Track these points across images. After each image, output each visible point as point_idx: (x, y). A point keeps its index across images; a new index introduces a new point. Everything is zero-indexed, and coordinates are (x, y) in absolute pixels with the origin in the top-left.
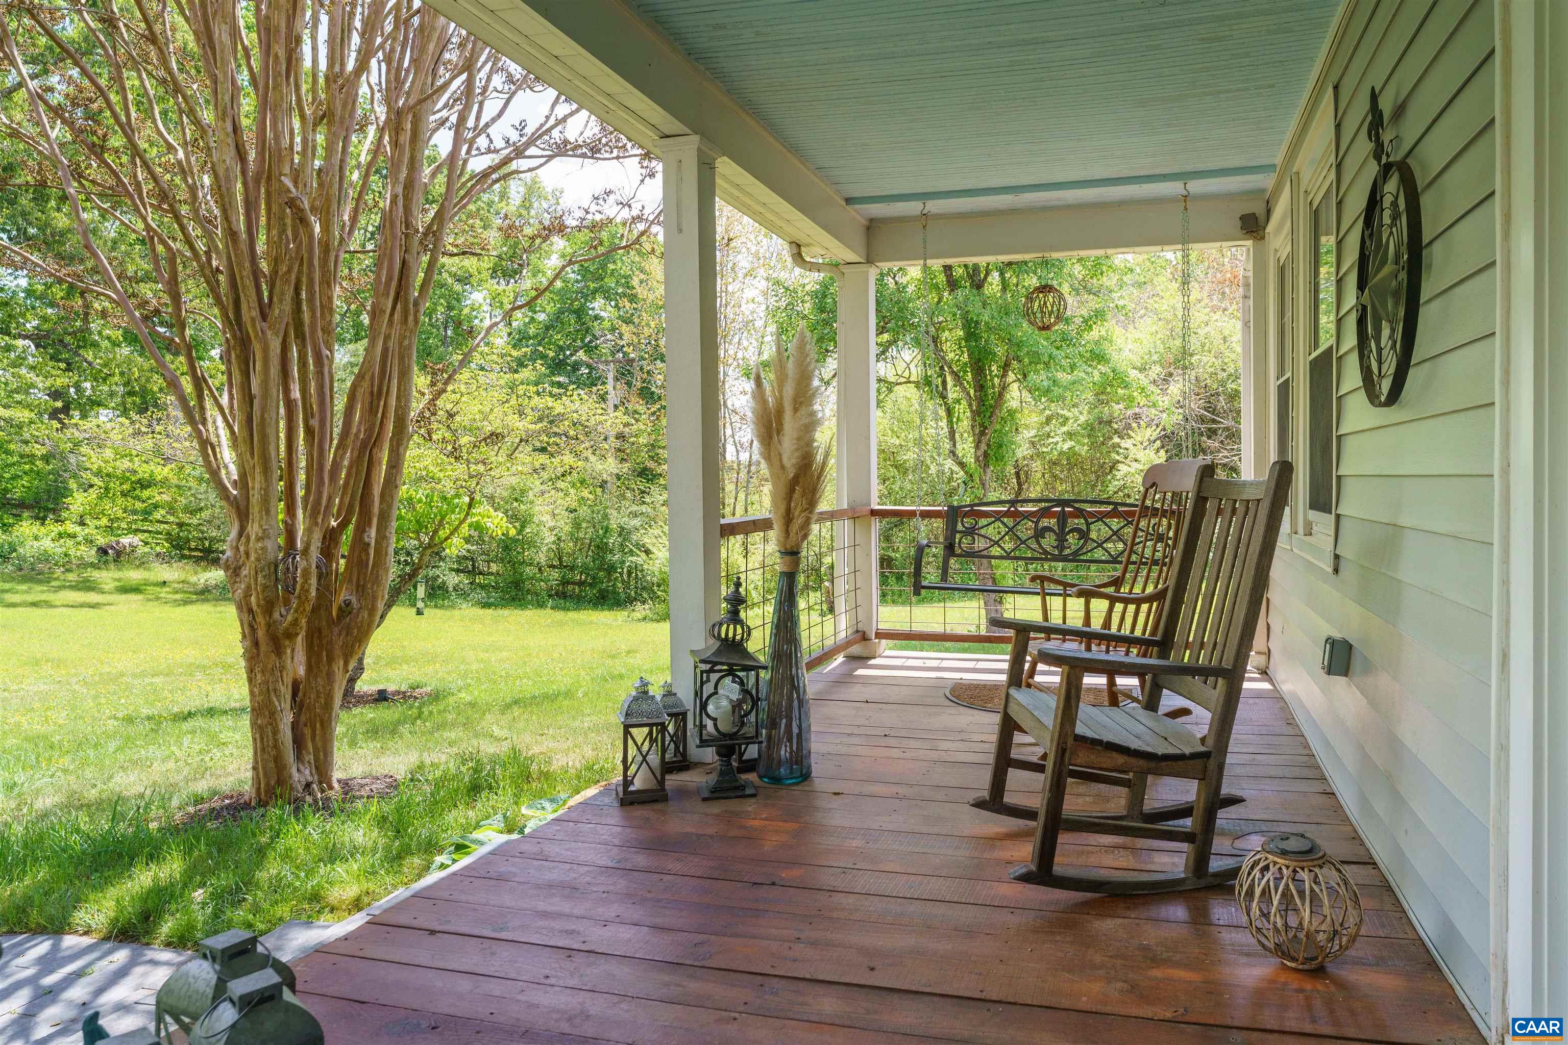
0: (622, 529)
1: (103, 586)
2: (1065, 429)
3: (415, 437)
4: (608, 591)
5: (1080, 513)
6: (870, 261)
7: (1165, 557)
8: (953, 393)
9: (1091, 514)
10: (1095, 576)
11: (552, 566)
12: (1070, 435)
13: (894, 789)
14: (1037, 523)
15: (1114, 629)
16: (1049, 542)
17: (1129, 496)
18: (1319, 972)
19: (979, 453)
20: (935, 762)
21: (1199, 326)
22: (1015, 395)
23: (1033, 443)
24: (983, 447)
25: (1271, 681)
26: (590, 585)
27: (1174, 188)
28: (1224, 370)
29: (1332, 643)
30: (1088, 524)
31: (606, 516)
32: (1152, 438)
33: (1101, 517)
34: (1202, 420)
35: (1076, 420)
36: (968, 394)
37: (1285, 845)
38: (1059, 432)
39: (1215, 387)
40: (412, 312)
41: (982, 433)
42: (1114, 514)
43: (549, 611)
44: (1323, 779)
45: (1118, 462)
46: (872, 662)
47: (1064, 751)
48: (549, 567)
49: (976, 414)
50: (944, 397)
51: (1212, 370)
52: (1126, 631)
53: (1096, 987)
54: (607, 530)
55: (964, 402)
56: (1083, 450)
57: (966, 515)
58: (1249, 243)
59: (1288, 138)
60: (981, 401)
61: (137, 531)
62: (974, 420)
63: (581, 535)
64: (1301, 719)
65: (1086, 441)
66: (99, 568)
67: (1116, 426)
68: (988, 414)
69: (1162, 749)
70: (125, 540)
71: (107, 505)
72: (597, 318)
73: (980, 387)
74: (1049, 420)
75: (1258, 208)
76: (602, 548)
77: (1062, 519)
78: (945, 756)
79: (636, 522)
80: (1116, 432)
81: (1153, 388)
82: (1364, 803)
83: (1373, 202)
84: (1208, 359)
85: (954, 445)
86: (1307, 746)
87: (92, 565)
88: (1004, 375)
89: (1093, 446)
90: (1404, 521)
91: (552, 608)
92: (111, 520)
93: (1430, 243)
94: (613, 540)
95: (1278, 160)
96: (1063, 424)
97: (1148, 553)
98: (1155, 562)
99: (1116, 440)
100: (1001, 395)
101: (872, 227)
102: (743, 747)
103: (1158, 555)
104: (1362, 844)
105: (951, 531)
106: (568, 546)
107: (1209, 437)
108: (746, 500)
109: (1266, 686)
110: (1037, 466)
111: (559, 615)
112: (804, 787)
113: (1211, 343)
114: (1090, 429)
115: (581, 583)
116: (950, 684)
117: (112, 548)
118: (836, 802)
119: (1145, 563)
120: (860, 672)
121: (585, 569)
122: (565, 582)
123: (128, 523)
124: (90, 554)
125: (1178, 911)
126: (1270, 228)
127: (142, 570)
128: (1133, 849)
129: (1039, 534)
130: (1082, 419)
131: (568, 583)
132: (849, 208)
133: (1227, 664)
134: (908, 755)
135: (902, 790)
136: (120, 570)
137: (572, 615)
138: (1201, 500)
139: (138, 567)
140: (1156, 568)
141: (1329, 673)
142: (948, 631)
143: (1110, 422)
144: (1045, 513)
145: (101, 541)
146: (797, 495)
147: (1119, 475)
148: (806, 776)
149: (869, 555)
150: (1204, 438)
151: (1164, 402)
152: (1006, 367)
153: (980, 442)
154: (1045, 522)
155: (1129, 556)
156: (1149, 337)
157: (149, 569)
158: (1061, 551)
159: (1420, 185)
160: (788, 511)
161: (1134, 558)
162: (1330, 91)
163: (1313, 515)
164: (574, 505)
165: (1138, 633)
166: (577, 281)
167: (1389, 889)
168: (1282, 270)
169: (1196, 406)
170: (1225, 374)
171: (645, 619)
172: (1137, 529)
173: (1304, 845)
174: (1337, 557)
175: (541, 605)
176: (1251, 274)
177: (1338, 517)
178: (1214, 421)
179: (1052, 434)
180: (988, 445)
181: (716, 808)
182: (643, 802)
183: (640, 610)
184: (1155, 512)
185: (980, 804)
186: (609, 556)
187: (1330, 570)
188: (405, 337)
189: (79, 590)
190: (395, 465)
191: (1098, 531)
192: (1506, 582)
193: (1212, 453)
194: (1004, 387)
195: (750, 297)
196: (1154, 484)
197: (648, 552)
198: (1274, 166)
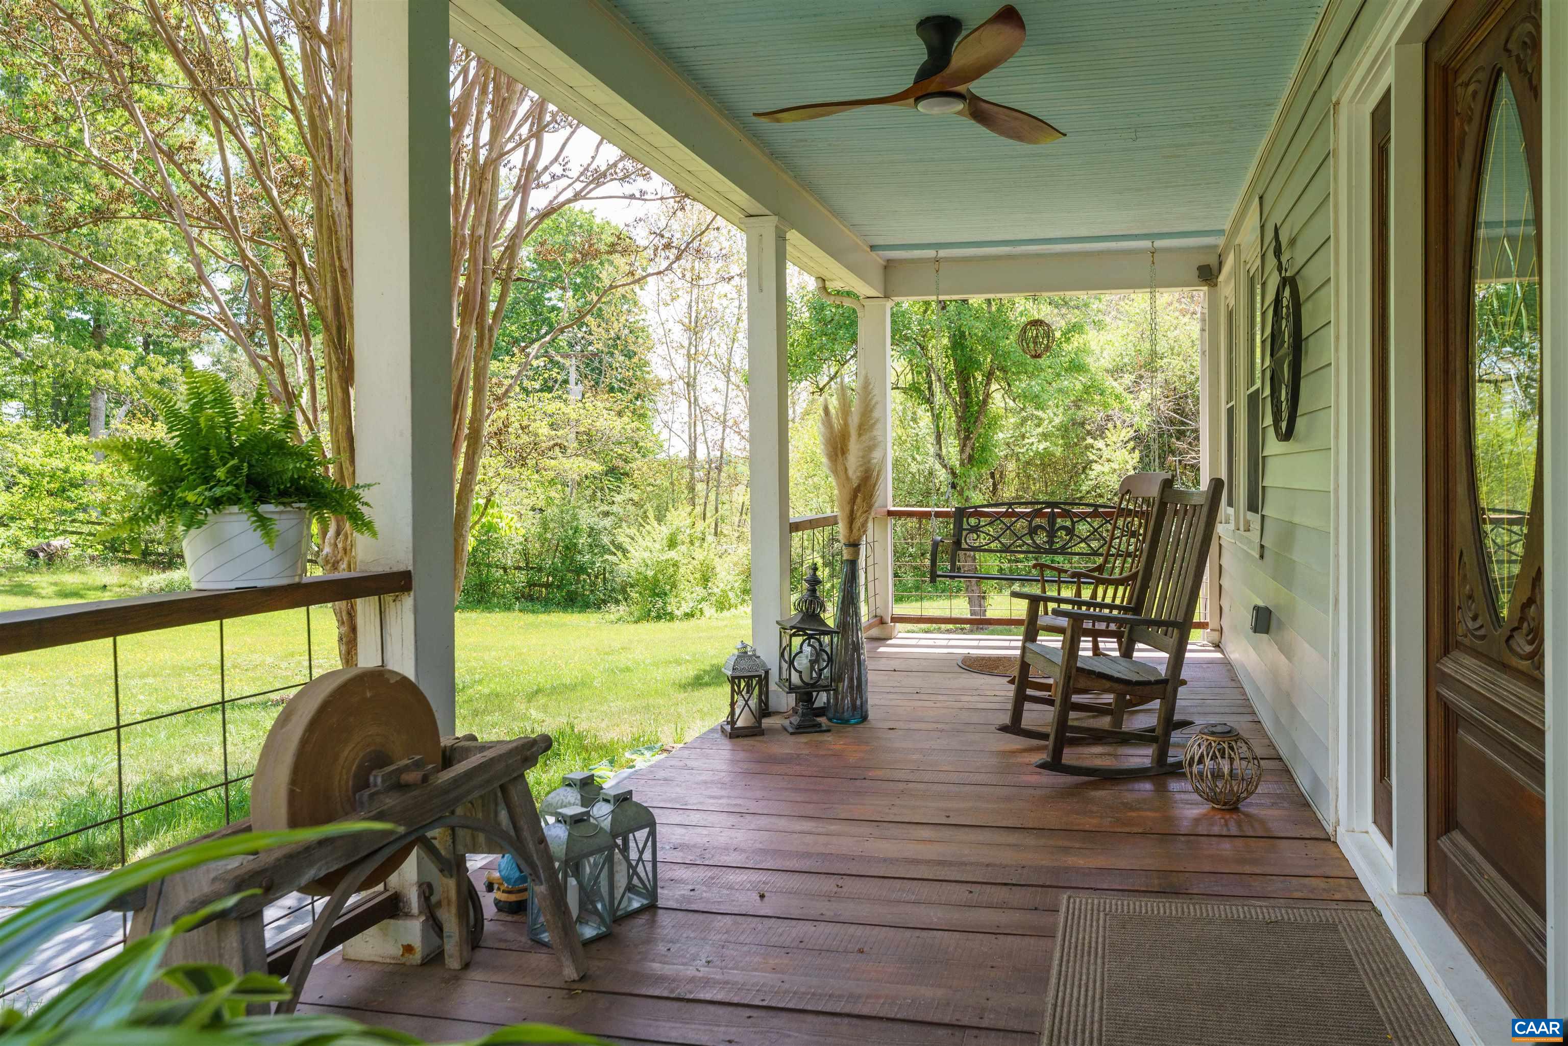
0: (592, 529)
1: (40, 590)
2: (1040, 430)
3: (487, 447)
4: (576, 593)
5: (1066, 514)
6: (887, 296)
7: (1136, 550)
8: (940, 398)
9: (1076, 515)
10: (1079, 564)
11: (519, 568)
12: (1045, 436)
13: (935, 726)
14: (1030, 522)
15: (1099, 600)
16: (1041, 538)
17: (1101, 496)
18: (1234, 809)
19: (965, 456)
20: (961, 709)
21: (1169, 329)
22: (998, 401)
23: (1008, 444)
24: (968, 450)
25: (1222, 652)
26: (558, 587)
27: (1146, 244)
28: (1192, 373)
29: (1257, 609)
30: (1073, 523)
31: (575, 517)
32: (1126, 439)
33: (1083, 517)
34: (1172, 422)
35: (1050, 422)
36: (953, 399)
37: (1214, 729)
38: (1034, 433)
39: (1183, 389)
40: (487, 336)
41: (967, 438)
42: (1095, 514)
43: (517, 614)
44: (1254, 713)
45: (1092, 462)
46: (889, 642)
47: (1070, 678)
48: (516, 568)
49: (961, 419)
50: (929, 401)
51: (1180, 373)
52: (1108, 600)
53: (1095, 821)
54: (576, 530)
55: (950, 408)
56: (1058, 452)
57: (971, 515)
58: (1206, 288)
59: (1233, 213)
60: (966, 407)
61: (65, 532)
62: (959, 424)
63: (549, 536)
64: (1241, 677)
65: (1061, 442)
66: (31, 572)
67: (1088, 428)
68: (972, 420)
69: (1135, 678)
70: (57, 542)
71: (31, 504)
72: (553, 309)
73: (965, 393)
74: (1024, 421)
75: (1212, 261)
76: (571, 548)
77: (1052, 517)
78: (967, 705)
79: (607, 522)
80: (1089, 433)
81: (1125, 394)
82: (1277, 721)
83: (1278, 301)
84: (1177, 362)
85: (940, 448)
86: (1245, 694)
87: (21, 568)
88: (988, 384)
89: (1067, 446)
90: (1296, 520)
91: (521, 611)
92: (36, 521)
93: (1307, 338)
94: (583, 541)
95: (1227, 226)
96: (1038, 426)
97: (1123, 548)
98: (1129, 554)
99: (1089, 440)
100: (985, 402)
101: (889, 266)
102: (815, 694)
103: (1132, 548)
104: (1274, 748)
105: (959, 528)
106: (535, 547)
107: (1178, 439)
108: (717, 500)
109: (1218, 655)
110: (1011, 466)
111: (530, 618)
112: (865, 725)
113: (1180, 346)
114: (1064, 430)
115: (547, 585)
116: (960, 658)
117: (43, 550)
118: (892, 734)
119: (1121, 556)
120: (881, 649)
121: (554, 571)
122: (531, 584)
123: (55, 523)
124: (19, 557)
125: (1148, 786)
126: (1221, 278)
127: (77, 574)
128: (1116, 756)
129: (1033, 531)
130: (1057, 421)
131: (535, 585)
132: (873, 254)
133: (1180, 619)
134: (938, 705)
135: (940, 726)
136: (53, 573)
137: (543, 617)
138: (1163, 505)
139: (74, 570)
140: (1130, 560)
141: (1255, 632)
142: (954, 616)
143: (1082, 424)
144: (1038, 513)
145: (30, 542)
146: (859, 500)
147: (1092, 475)
148: (864, 718)
149: (885, 549)
150: (1174, 440)
151: (1136, 406)
152: (989, 376)
153: (965, 445)
154: (1038, 521)
155: (1109, 550)
156: (1120, 339)
157: (84, 573)
158: (1051, 546)
159: (1302, 298)
160: (852, 512)
161: (1113, 551)
162: (1257, 200)
163: (1250, 515)
164: (541, 504)
165: (1118, 602)
166: (534, 270)
167: (1288, 771)
168: (1230, 314)
169: (1165, 407)
170: (1193, 377)
171: (619, 620)
172: (1115, 527)
173: (1227, 729)
174: (1262, 547)
175: (508, 608)
176: (1206, 311)
177: (1263, 517)
178: (1183, 424)
179: (1028, 435)
180: (973, 449)
181: (803, 739)
182: (746, 736)
183: (616, 611)
184: (1129, 513)
185: (1004, 729)
186: (579, 557)
187: (1258, 556)
188: (480, 359)
189: (15, 594)
190: (470, 470)
191: (1083, 528)
192: (1337, 556)
193: (1180, 454)
194: (988, 395)
195: (723, 293)
196: (1128, 492)
197: (625, 551)
198: (1223, 231)
